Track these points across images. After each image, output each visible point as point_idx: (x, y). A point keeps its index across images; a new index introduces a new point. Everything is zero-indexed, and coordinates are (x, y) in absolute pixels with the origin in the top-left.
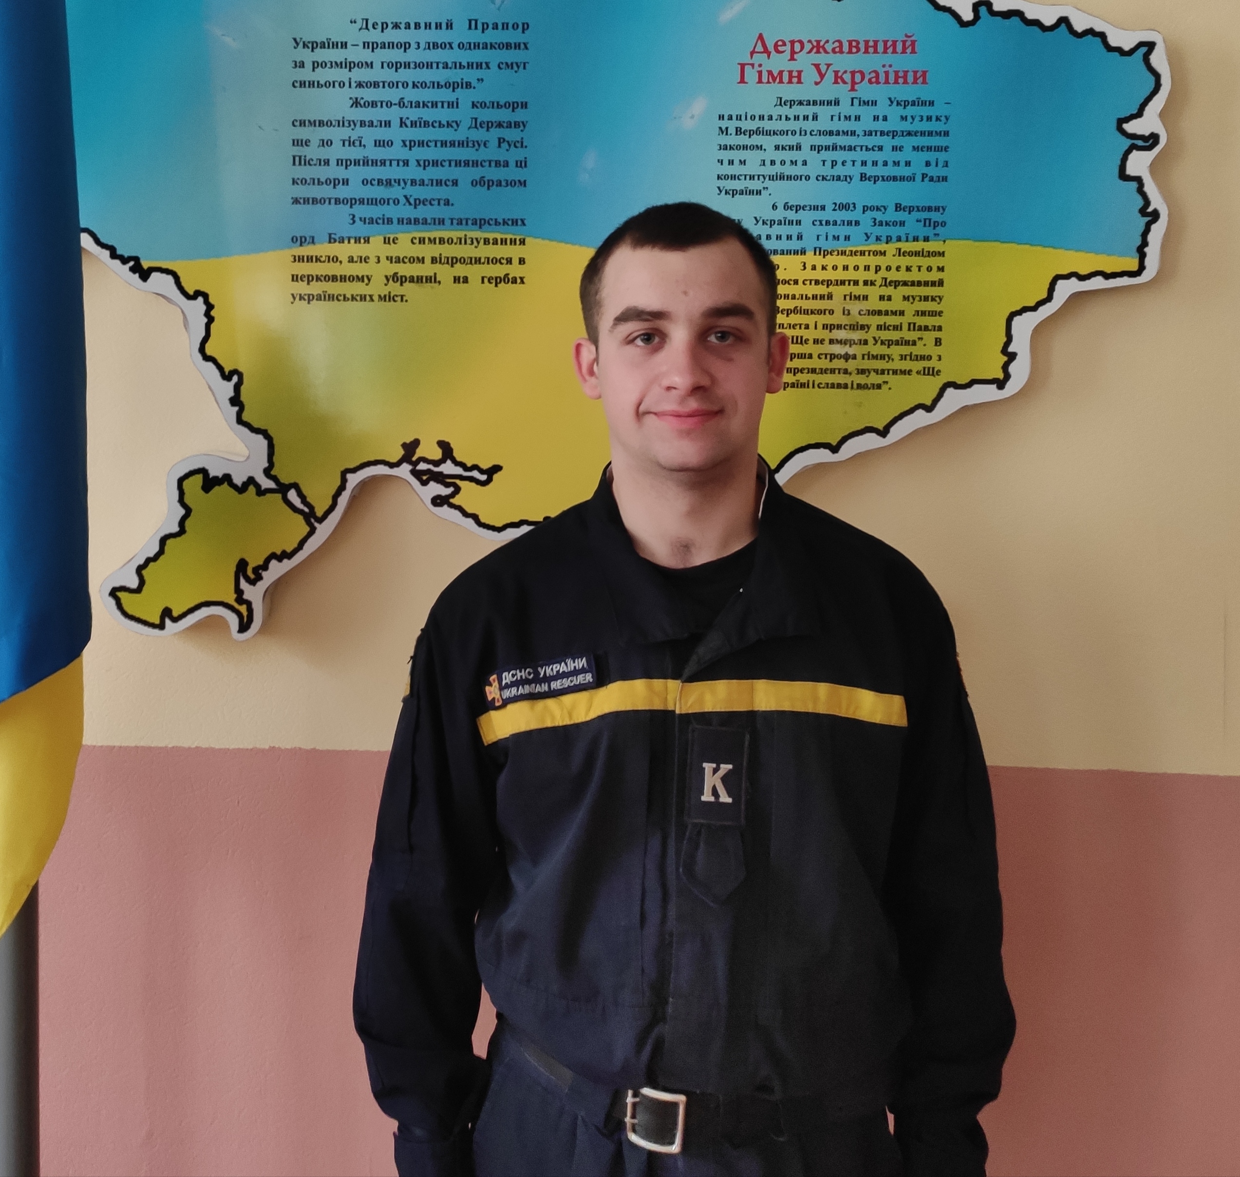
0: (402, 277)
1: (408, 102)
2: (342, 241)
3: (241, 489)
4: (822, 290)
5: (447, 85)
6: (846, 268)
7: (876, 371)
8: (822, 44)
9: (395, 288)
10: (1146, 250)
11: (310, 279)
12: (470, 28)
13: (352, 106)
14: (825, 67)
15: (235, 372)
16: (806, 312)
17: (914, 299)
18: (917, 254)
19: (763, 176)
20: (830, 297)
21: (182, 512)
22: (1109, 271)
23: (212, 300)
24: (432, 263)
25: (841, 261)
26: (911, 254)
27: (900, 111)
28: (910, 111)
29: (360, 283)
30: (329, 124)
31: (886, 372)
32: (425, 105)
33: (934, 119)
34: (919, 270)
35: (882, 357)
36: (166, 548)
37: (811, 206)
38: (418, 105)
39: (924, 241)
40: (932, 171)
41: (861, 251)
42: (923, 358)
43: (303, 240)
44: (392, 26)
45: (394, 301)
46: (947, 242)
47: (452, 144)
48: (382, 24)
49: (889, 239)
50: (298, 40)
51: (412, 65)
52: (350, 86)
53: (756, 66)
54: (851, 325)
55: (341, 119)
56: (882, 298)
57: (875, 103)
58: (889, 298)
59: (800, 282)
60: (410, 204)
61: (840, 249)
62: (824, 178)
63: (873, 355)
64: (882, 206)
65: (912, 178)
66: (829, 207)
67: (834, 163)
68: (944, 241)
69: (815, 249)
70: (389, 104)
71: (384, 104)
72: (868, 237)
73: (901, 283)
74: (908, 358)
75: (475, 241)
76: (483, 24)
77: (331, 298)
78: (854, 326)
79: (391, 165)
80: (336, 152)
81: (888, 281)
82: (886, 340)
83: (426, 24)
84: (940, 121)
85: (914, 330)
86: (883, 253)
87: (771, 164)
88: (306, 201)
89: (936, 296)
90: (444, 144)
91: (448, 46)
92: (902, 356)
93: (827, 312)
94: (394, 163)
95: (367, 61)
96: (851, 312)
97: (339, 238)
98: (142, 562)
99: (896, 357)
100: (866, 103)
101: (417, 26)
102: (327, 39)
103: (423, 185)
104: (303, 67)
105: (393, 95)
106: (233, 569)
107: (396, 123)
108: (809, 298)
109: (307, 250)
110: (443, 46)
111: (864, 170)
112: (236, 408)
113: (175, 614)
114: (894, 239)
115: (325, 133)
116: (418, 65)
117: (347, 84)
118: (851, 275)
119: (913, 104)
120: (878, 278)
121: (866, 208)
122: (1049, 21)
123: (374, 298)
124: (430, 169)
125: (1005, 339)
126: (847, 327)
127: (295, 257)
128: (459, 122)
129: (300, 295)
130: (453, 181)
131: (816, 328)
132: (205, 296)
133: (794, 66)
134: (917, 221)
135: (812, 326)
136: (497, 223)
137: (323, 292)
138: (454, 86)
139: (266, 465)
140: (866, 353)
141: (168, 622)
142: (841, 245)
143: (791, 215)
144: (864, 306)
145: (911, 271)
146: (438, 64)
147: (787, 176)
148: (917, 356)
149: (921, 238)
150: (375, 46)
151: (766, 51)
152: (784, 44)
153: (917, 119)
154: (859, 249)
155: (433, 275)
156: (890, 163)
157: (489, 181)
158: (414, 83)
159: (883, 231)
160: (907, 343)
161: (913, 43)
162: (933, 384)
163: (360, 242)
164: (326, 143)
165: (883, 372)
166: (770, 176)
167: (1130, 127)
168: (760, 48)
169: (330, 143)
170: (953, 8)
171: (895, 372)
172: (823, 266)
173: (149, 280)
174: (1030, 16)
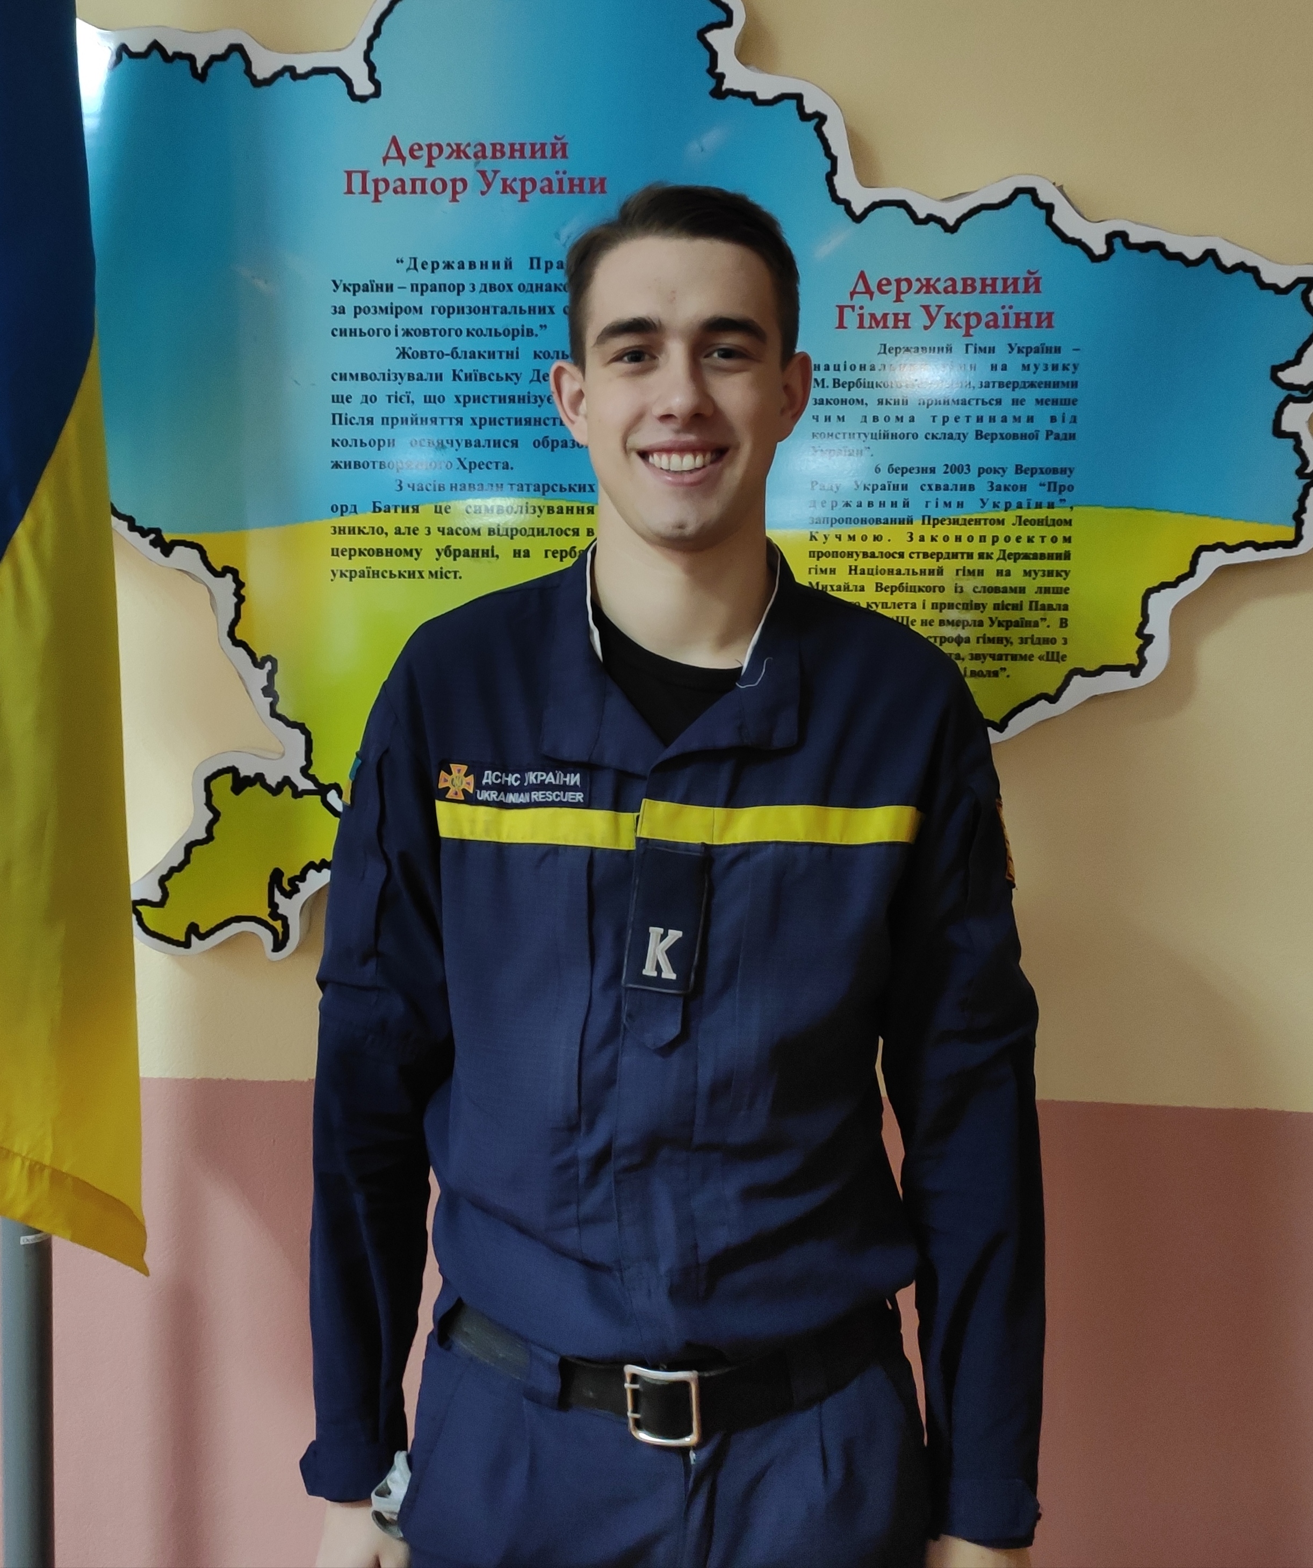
0: (455, 550)
1: (462, 351)
2: (388, 510)
3: (276, 791)
4: (931, 564)
5: (506, 333)
6: (958, 539)
7: (993, 657)
8: (932, 282)
9: (447, 563)
10: (1304, 516)
11: (352, 553)
12: (532, 267)
13: (398, 357)
14: (937, 309)
15: (268, 658)
16: (913, 589)
17: (1036, 574)
18: (1040, 522)
19: (865, 434)
20: (940, 572)
21: (210, 816)
22: (1260, 541)
23: (241, 577)
24: (489, 534)
25: (953, 531)
26: (1033, 522)
27: (1021, 359)
28: (1033, 359)
29: (409, 558)
30: (373, 377)
31: (1004, 658)
32: (480, 355)
33: (1060, 367)
34: (1043, 541)
35: (1000, 640)
36: (192, 857)
37: (918, 468)
38: (473, 355)
39: (1049, 507)
40: (1059, 428)
41: (976, 519)
42: (1047, 641)
43: (344, 509)
44: (443, 265)
45: (447, 577)
46: (1074, 508)
47: (512, 400)
48: (433, 263)
49: (1008, 505)
50: (338, 283)
51: (466, 310)
52: (396, 335)
53: (857, 308)
54: (963, 604)
55: (386, 372)
56: (999, 573)
57: (992, 350)
58: (1008, 573)
59: (907, 555)
60: (465, 468)
61: (952, 518)
62: (934, 437)
63: (989, 638)
64: (1000, 468)
65: (1034, 436)
66: (940, 469)
67: (945, 420)
68: (1072, 508)
69: (924, 517)
70: (441, 355)
71: (435, 355)
72: (984, 504)
73: (1022, 556)
74: (1029, 641)
75: (537, 509)
76: (546, 263)
77: (376, 574)
78: (967, 604)
79: (442, 423)
80: (380, 409)
81: (1007, 552)
82: (1004, 621)
83: (482, 263)
84: (1068, 369)
85: (1036, 609)
86: (1001, 522)
87: (874, 421)
88: (347, 465)
89: (1062, 571)
90: (502, 399)
91: (507, 288)
92: (1022, 638)
93: (937, 589)
94: (447, 422)
95: (415, 305)
96: (964, 589)
97: (385, 507)
98: (165, 872)
99: (1016, 641)
100: (982, 350)
101: (472, 265)
102: (370, 281)
103: (479, 446)
104: (344, 313)
105: (446, 344)
106: (267, 880)
107: (448, 376)
108: (917, 573)
109: (349, 521)
110: (501, 288)
111: (979, 426)
112: (270, 699)
113: (203, 930)
114: (1014, 504)
115: (368, 387)
116: (472, 310)
117: (393, 332)
118: (964, 547)
119: (1037, 350)
120: (995, 550)
121: (981, 470)
122: (1193, 255)
123: (423, 574)
124: (487, 427)
125: (1141, 620)
126: (960, 607)
127: (335, 528)
128: (519, 375)
129: (341, 571)
130: (512, 442)
131: (924, 608)
132: (235, 573)
133: (901, 308)
134: (1041, 485)
135: (919, 605)
136: (562, 489)
137: (367, 568)
138: (513, 334)
139: (304, 763)
140: (982, 635)
141: (194, 939)
142: (953, 513)
143: (897, 479)
144: (979, 582)
145: (1033, 542)
146: (495, 308)
147: (892, 434)
148: (1039, 639)
149: (1045, 504)
150: (425, 288)
151: (868, 291)
152: (889, 283)
153: (1041, 367)
154: (974, 517)
155: (490, 548)
156: (1010, 419)
157: (553, 441)
158: (468, 330)
159: (1002, 497)
160: (1028, 624)
161: (1037, 280)
162: (1059, 671)
163: (408, 512)
164: (368, 399)
165: (1001, 657)
166: (872, 434)
167: (1286, 376)
168: (861, 288)
169: (374, 399)
170: (1083, 240)
171: (1014, 657)
172: (932, 536)
173: (172, 556)
174: (1172, 248)
